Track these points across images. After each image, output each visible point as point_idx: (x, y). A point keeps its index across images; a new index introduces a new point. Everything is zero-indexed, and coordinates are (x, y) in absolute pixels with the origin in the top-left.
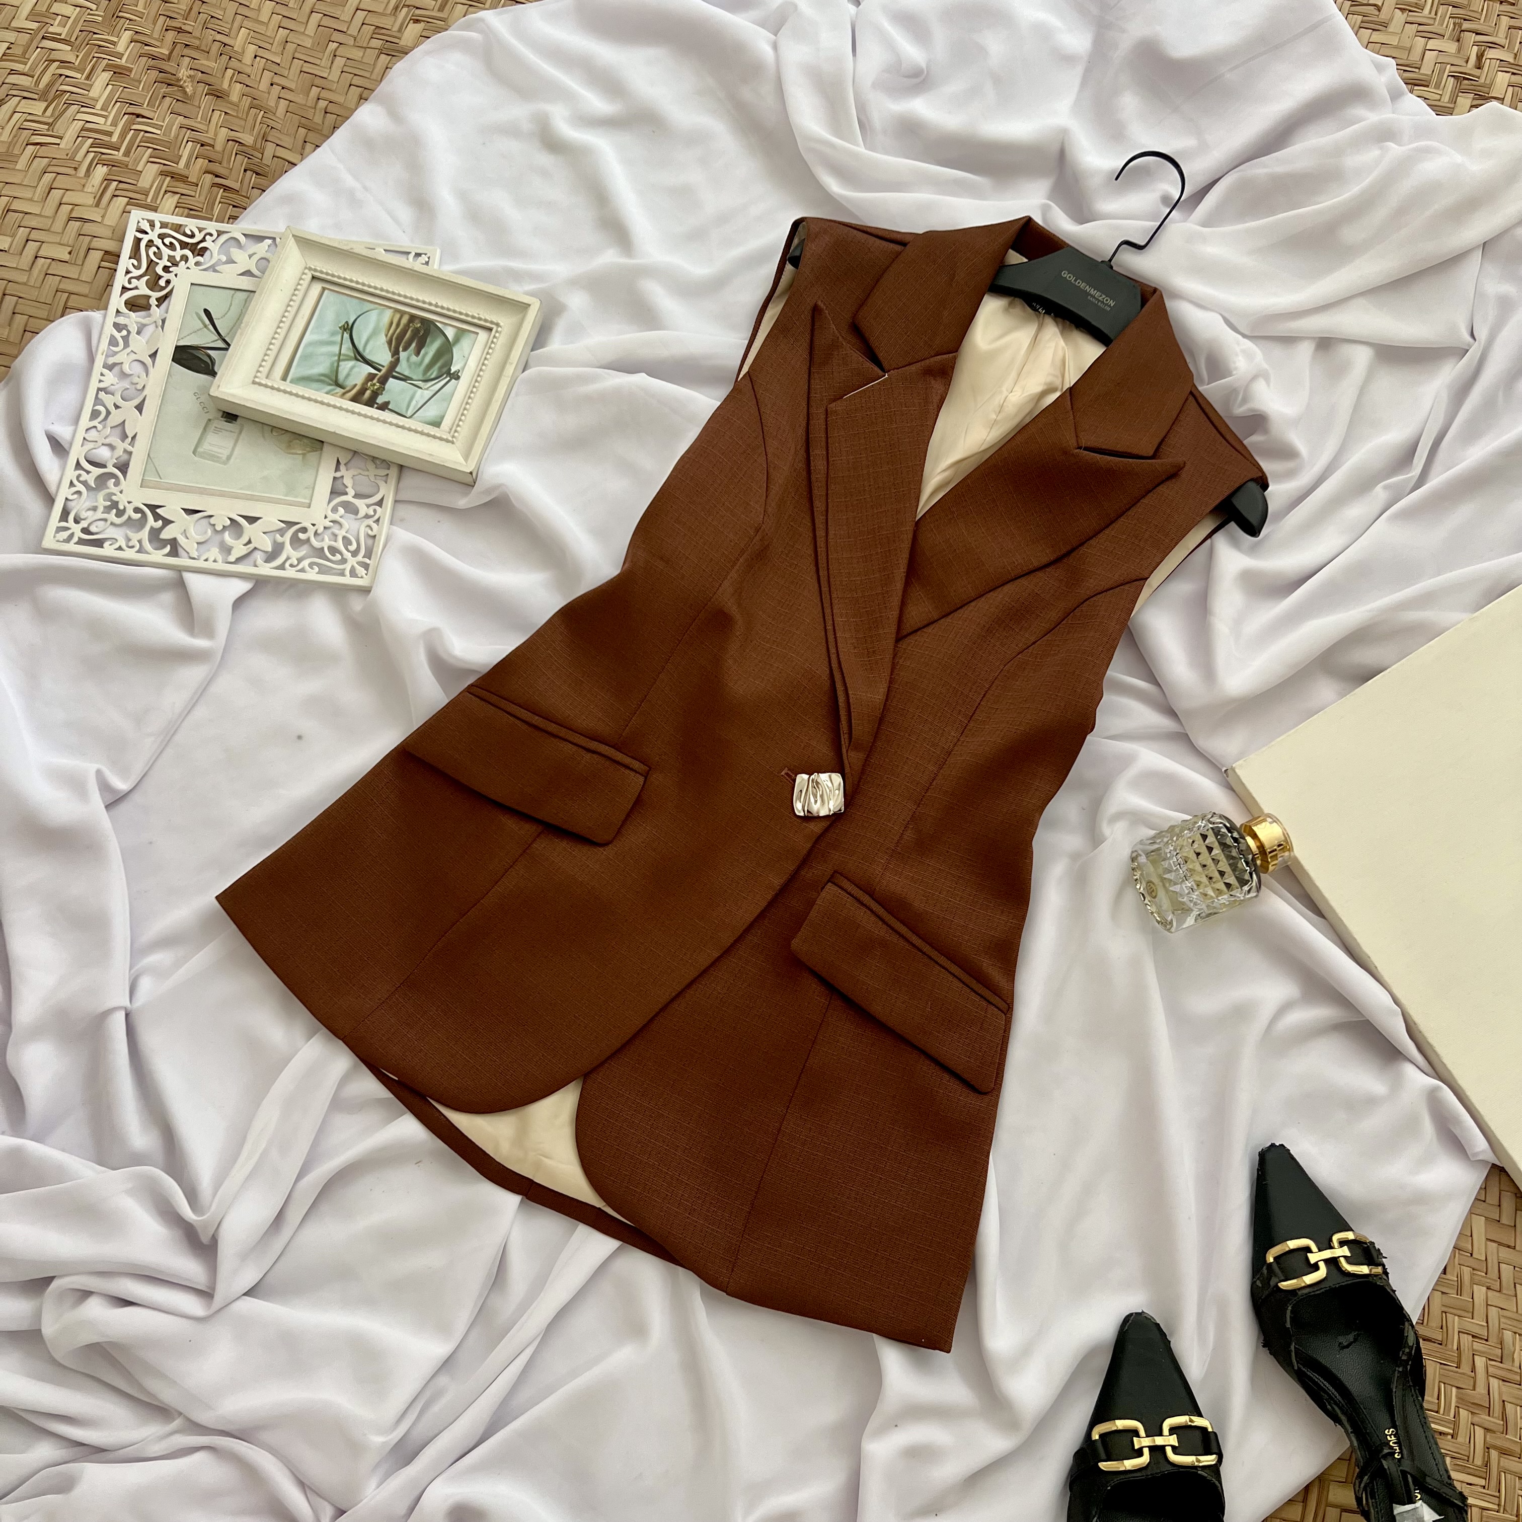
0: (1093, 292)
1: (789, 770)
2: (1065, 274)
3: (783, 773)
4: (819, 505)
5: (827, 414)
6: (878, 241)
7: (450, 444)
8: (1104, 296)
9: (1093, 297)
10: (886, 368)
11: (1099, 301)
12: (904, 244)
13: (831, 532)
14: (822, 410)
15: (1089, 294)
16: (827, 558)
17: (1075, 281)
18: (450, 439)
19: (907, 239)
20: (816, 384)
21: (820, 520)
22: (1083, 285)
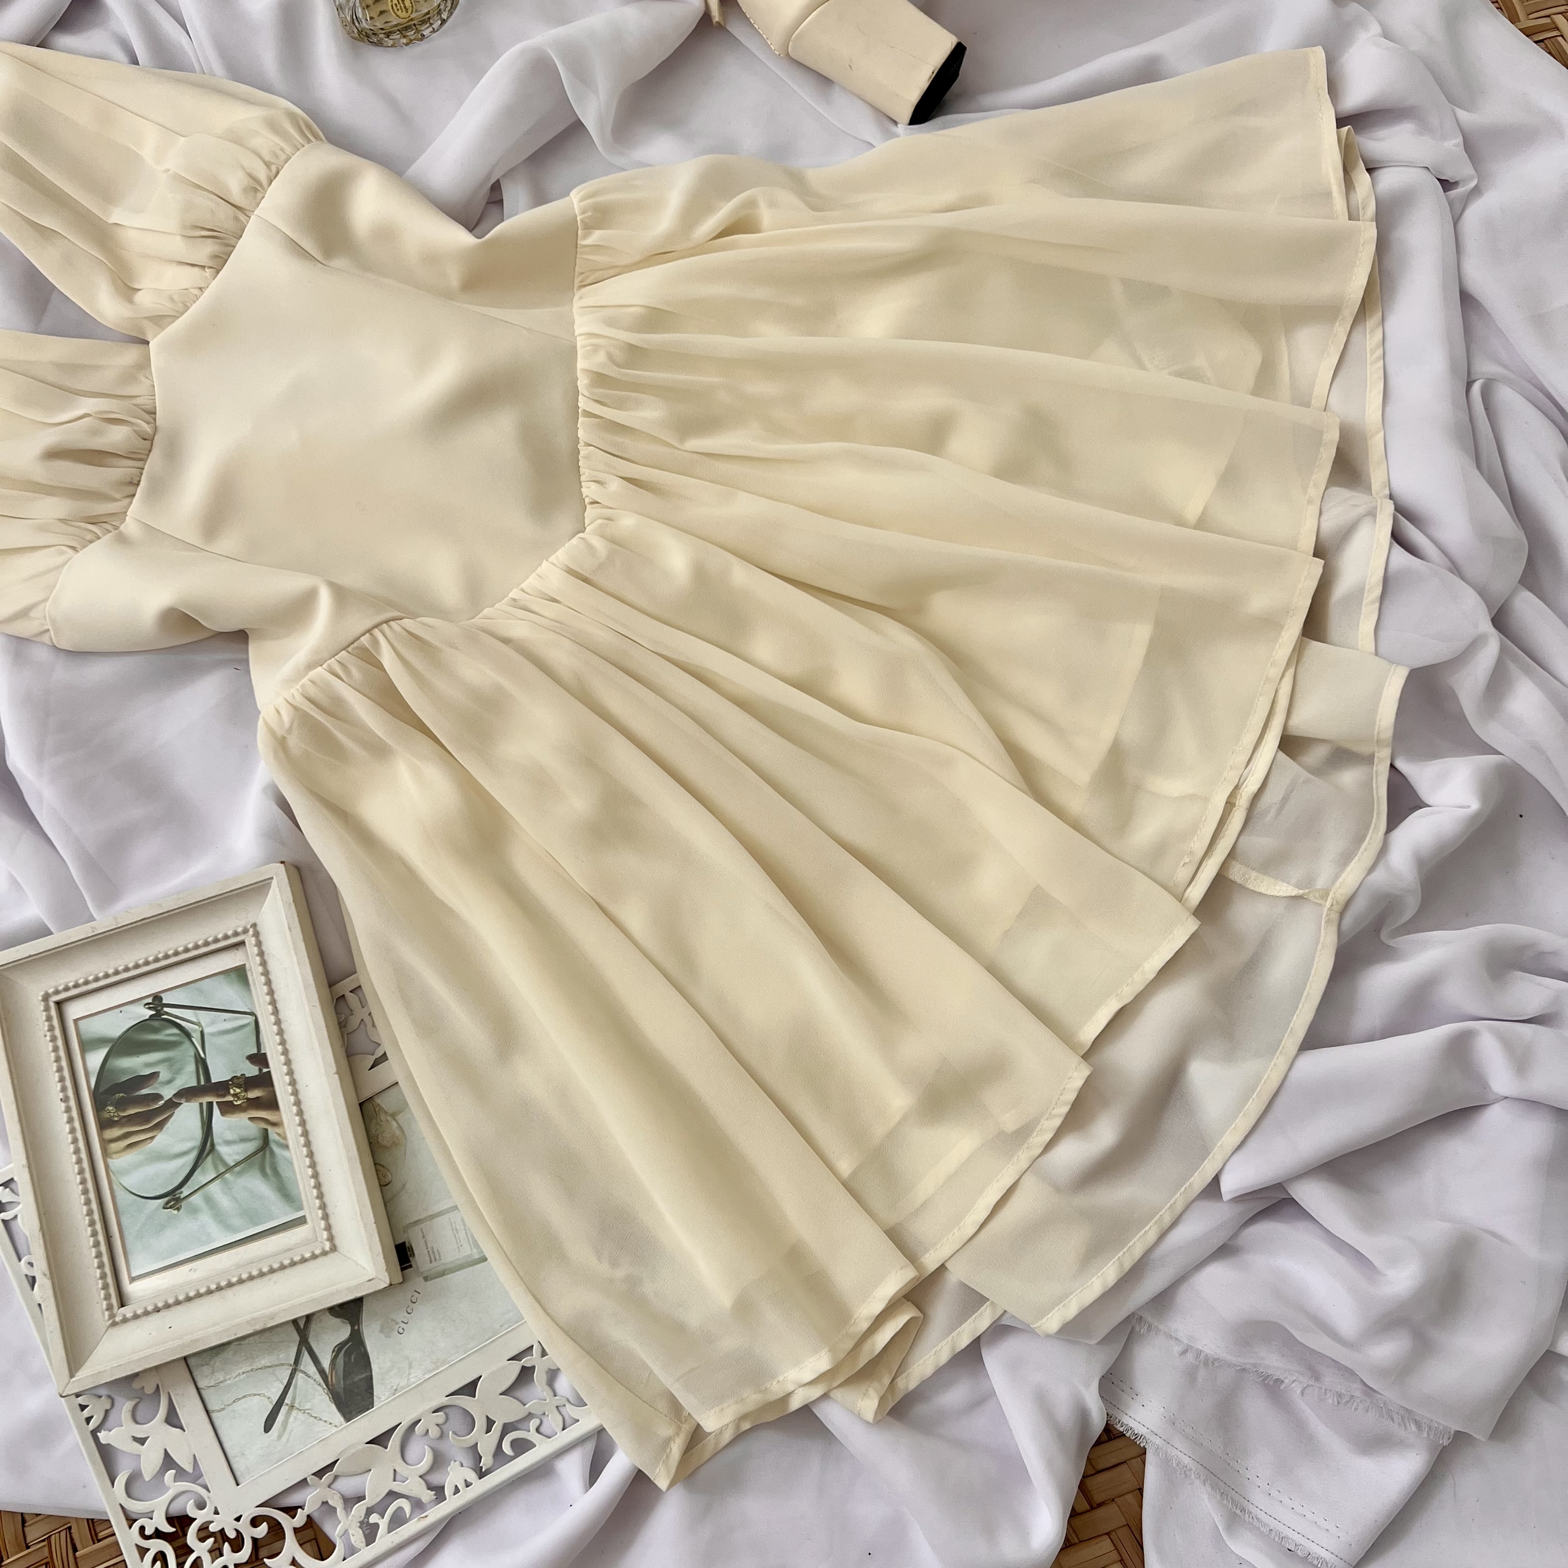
7: (259, 925)
18: (251, 934)
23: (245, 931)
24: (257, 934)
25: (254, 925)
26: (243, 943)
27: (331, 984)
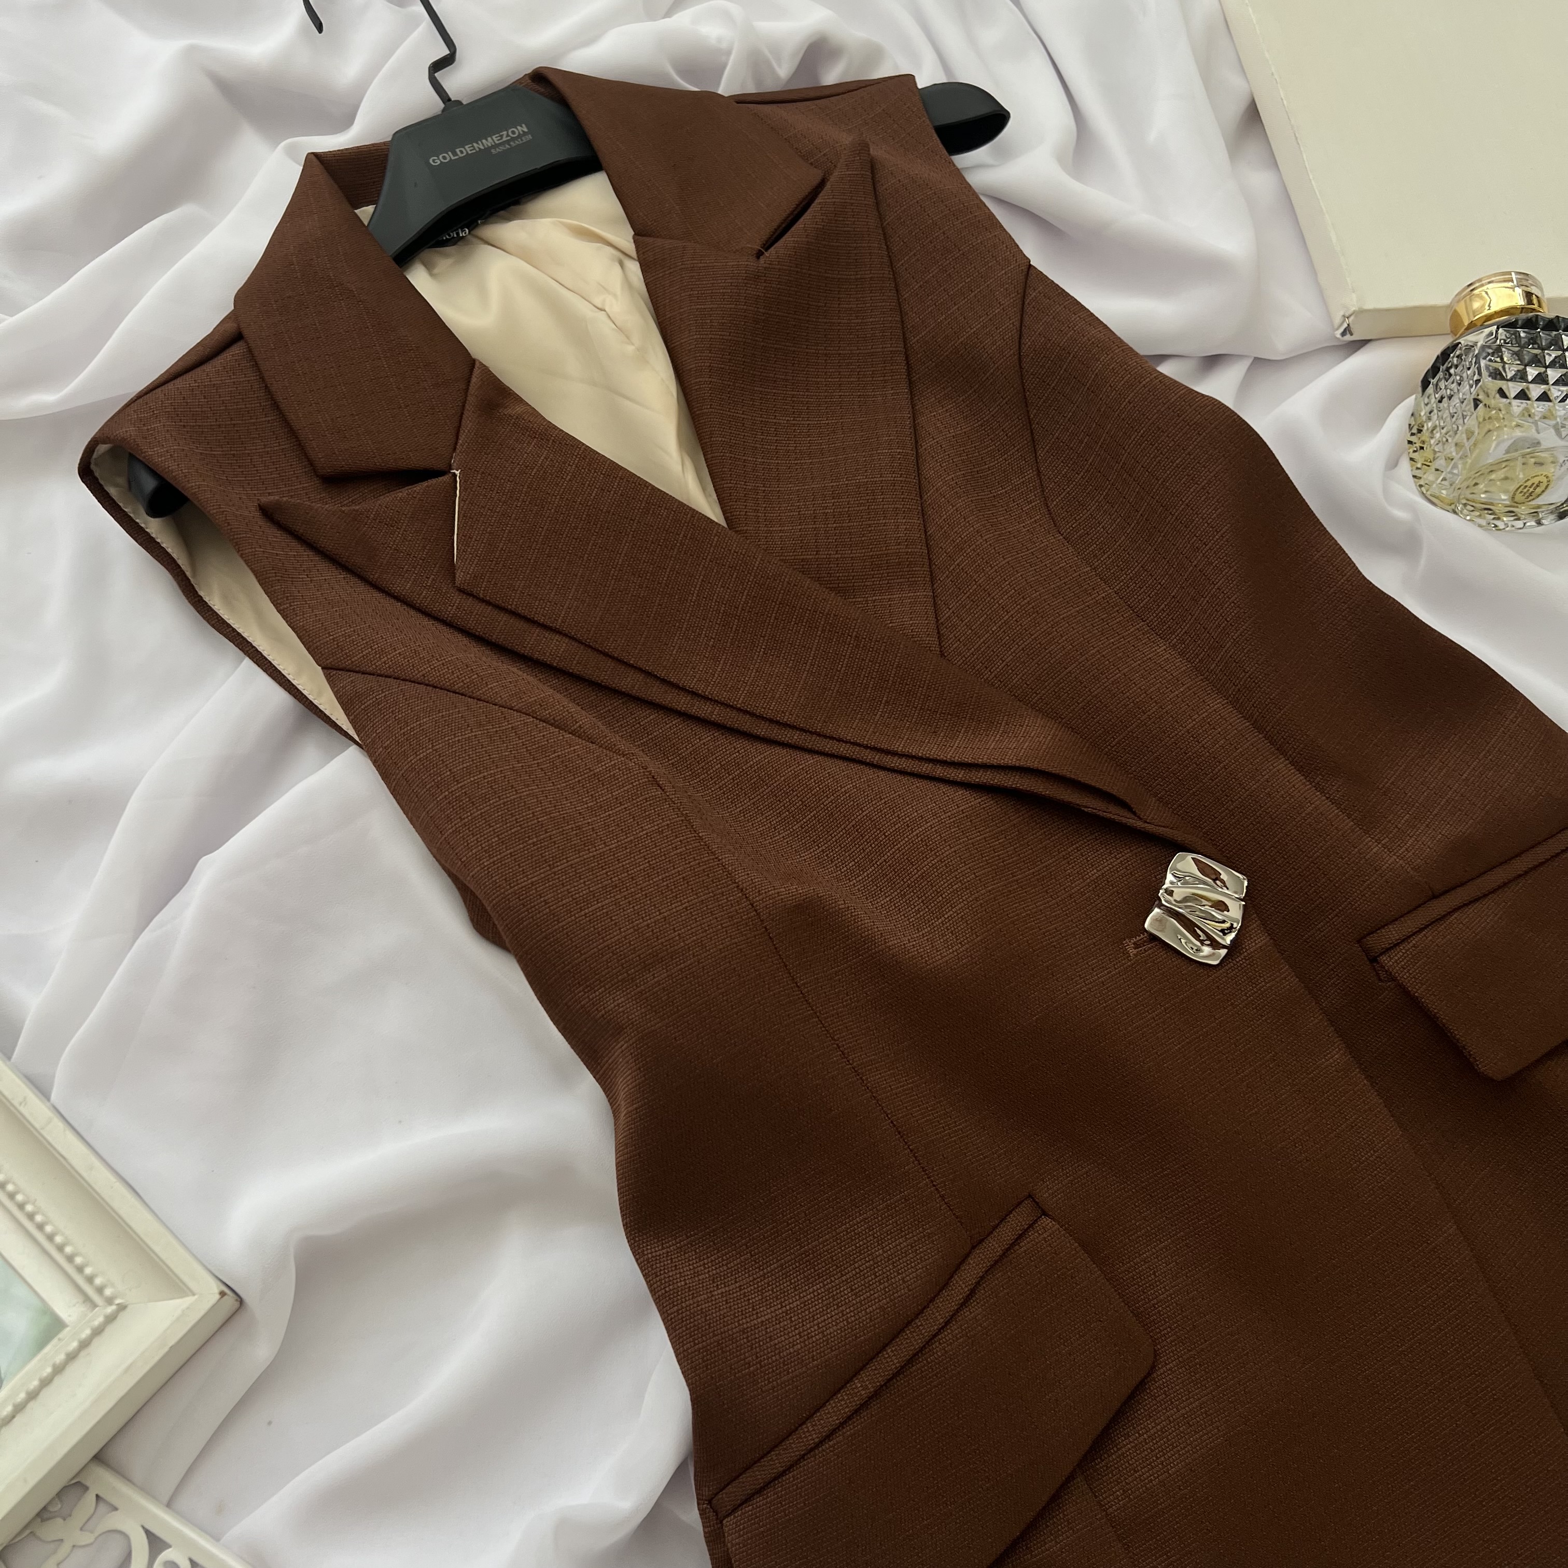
0: (488, 142)
1: (1130, 938)
2: (435, 161)
3: (1132, 951)
4: (630, 682)
5: (470, 594)
6: (208, 367)
7: (123, 1316)
8: (505, 133)
9: (495, 146)
10: (441, 466)
11: (508, 142)
12: (238, 337)
13: (692, 684)
14: (457, 598)
15: (488, 150)
16: (739, 710)
17: (455, 154)
18: (110, 1309)
19: (231, 327)
20: (404, 586)
21: (656, 692)
22: (468, 149)
23: (110, 1301)
24: (110, 1319)
25: (122, 1308)
26: (94, 1306)
27: (99, 1458)
